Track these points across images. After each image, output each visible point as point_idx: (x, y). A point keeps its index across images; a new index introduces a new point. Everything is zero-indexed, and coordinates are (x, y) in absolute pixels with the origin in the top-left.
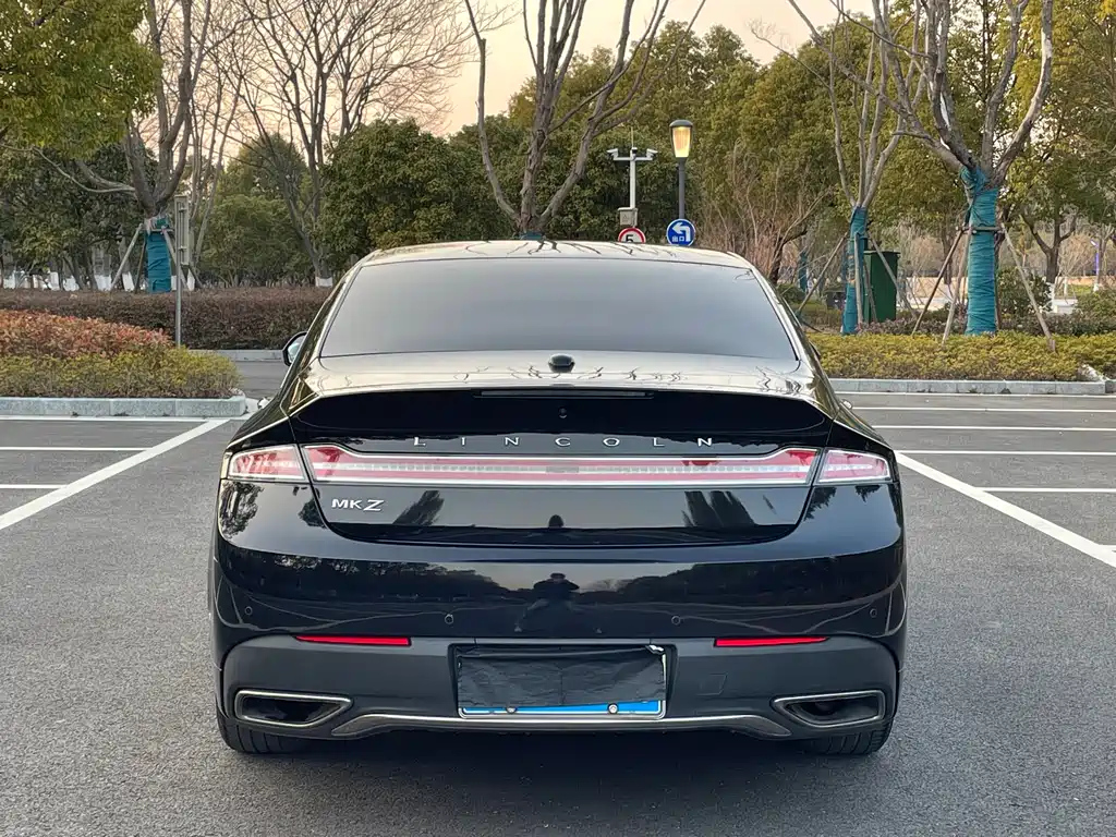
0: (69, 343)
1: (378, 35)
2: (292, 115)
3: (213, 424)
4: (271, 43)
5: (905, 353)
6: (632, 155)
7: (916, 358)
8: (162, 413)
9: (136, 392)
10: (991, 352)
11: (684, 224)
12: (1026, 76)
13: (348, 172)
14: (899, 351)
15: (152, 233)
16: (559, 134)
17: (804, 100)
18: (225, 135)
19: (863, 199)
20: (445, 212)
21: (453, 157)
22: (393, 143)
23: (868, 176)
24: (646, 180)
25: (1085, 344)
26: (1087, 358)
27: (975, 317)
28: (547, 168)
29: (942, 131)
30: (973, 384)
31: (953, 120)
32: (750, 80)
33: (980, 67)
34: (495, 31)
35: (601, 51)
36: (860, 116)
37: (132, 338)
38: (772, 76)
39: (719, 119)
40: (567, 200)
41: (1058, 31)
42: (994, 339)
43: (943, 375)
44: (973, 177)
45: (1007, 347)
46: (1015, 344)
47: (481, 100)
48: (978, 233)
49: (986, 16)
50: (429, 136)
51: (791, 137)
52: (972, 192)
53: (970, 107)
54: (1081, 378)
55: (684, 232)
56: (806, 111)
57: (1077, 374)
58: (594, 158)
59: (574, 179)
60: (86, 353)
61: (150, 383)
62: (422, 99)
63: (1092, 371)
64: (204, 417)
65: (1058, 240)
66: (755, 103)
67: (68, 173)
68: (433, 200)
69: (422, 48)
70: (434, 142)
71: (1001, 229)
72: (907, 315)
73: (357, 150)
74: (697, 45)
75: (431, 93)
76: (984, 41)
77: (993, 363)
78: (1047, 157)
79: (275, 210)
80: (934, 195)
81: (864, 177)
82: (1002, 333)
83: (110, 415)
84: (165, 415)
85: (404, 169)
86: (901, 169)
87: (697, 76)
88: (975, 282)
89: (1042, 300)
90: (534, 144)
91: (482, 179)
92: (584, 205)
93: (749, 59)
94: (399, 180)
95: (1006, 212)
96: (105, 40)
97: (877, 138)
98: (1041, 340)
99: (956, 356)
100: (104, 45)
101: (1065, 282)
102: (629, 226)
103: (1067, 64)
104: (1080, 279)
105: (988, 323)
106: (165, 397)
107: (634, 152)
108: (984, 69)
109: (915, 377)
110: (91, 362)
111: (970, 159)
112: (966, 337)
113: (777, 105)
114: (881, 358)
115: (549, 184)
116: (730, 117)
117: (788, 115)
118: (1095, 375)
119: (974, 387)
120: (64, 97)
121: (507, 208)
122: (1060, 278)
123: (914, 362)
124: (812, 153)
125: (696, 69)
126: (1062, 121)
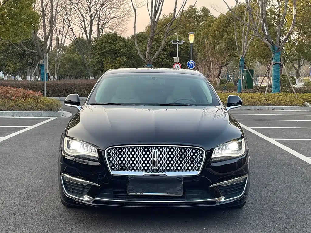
0: (13, 95)
1: (108, 9)
2: (83, 31)
3: (52, 119)
4: (78, 11)
5: (254, 98)
6: (177, 42)
7: (257, 100)
8: (38, 116)
9: (31, 109)
10: (279, 98)
11: (192, 62)
12: (289, 20)
13: (98, 47)
14: (252, 98)
15: (42, 64)
16: (158, 36)
17: (227, 27)
18: (65, 37)
19: (243, 55)
20: (125, 58)
21: (127, 43)
22: (110, 39)
23: (244, 48)
24: (182, 49)
25: (305, 96)
26: (306, 100)
27: (274, 88)
28: (154, 46)
29: (265, 35)
30: (273, 107)
31: (268, 32)
32: (212, 22)
33: (277, 17)
34: (140, 8)
35: (171, 14)
36: (242, 31)
37: (30, 94)
38: (218, 20)
39: (204, 32)
40: (159, 55)
41: (299, 7)
42: (280, 94)
43: (265, 105)
44: (274, 48)
45: (283, 97)
46: (286, 96)
47: (135, 27)
48: (275, 64)
49: (279, 3)
50: (120, 37)
51: (224, 37)
52: (273, 52)
53: (274, 29)
54: (304, 106)
55: (192, 64)
56: (228, 30)
57: (303, 104)
58: (167, 43)
59: (161, 49)
60: (18, 98)
61: (35, 107)
62: (120, 27)
63: (308, 104)
64: (50, 117)
65: (300, 66)
66: (213, 28)
67: (18, 47)
68: (122, 55)
69: (120, 13)
70: (122, 39)
71: (282, 63)
72: (256, 88)
73: (100, 41)
74: (198, 12)
75: (122, 25)
76: (278, 10)
77: (279, 101)
78: (296, 43)
79: (80, 58)
80: (264, 54)
81: (243, 48)
82: (282, 93)
83: (23, 116)
84: (39, 116)
85: (113, 46)
86: (254, 46)
87: (198, 20)
88: (274, 78)
89: (294, 83)
90: (150, 39)
91: (136, 49)
92: (165, 57)
93: (213, 16)
94: (112, 49)
95: (284, 59)
96: (23, 8)
97: (247, 37)
98: (293, 95)
99: (269, 99)
100: (22, 10)
101: (302, 78)
102: (177, 62)
103: (301, 16)
104: (306, 78)
105: (278, 90)
106: (40, 111)
107: (178, 41)
108: (278, 18)
109: (257, 105)
110: (19, 101)
111: (273, 43)
112: (272, 94)
113: (219, 29)
114: (247, 100)
115: (155, 50)
116: (207, 32)
117: (223, 31)
118: (308, 105)
119: (274, 108)
120: (11, 25)
121: (142, 57)
122: (300, 77)
123: (257, 101)
124: (230, 42)
125: (198, 19)
126: (300, 33)
